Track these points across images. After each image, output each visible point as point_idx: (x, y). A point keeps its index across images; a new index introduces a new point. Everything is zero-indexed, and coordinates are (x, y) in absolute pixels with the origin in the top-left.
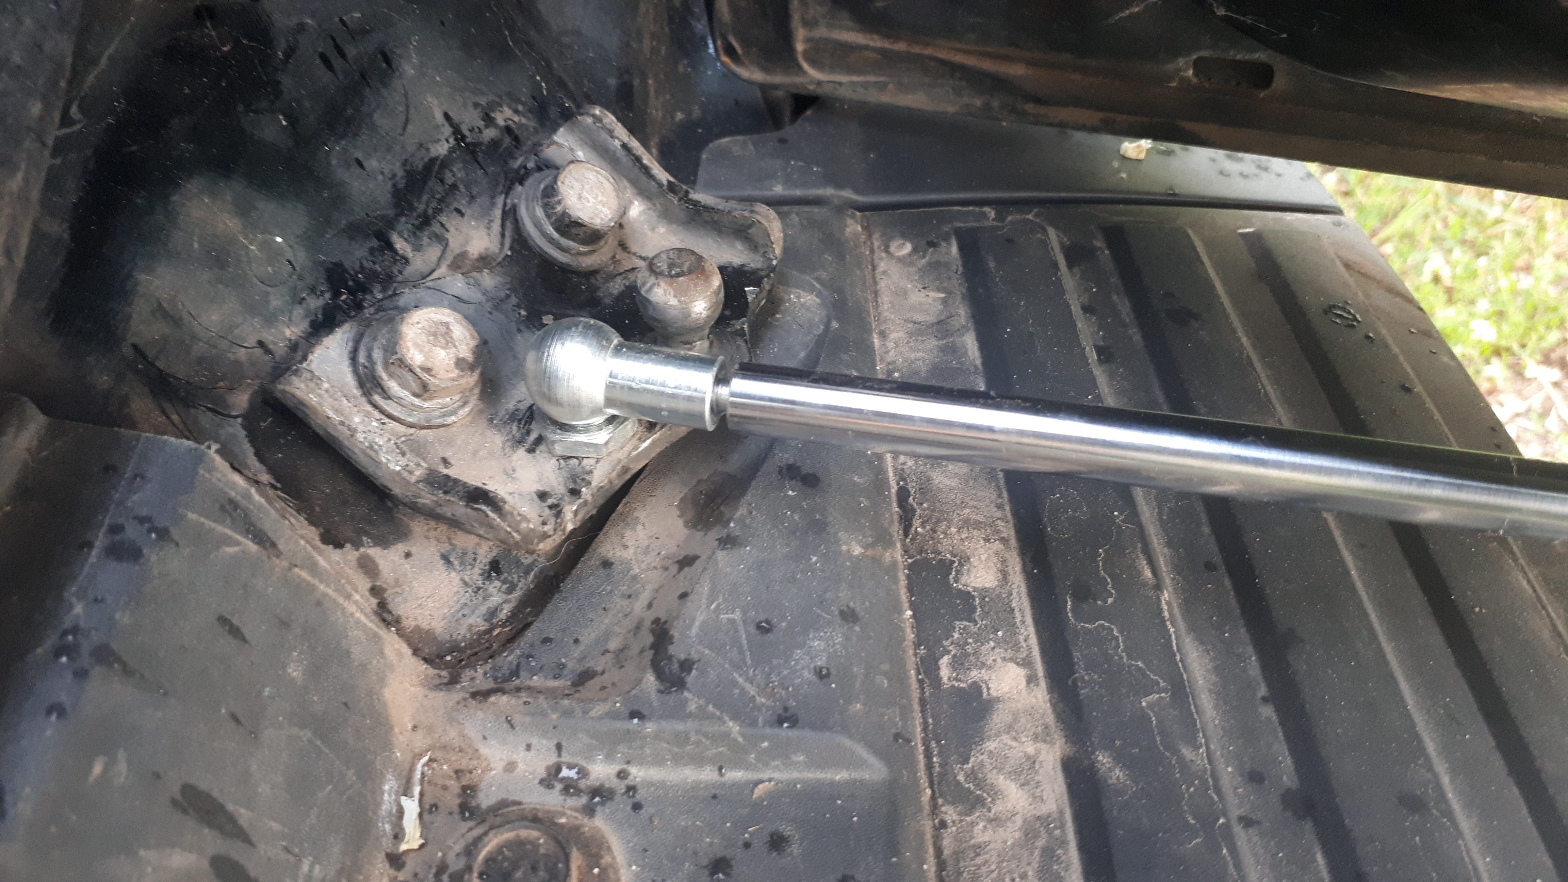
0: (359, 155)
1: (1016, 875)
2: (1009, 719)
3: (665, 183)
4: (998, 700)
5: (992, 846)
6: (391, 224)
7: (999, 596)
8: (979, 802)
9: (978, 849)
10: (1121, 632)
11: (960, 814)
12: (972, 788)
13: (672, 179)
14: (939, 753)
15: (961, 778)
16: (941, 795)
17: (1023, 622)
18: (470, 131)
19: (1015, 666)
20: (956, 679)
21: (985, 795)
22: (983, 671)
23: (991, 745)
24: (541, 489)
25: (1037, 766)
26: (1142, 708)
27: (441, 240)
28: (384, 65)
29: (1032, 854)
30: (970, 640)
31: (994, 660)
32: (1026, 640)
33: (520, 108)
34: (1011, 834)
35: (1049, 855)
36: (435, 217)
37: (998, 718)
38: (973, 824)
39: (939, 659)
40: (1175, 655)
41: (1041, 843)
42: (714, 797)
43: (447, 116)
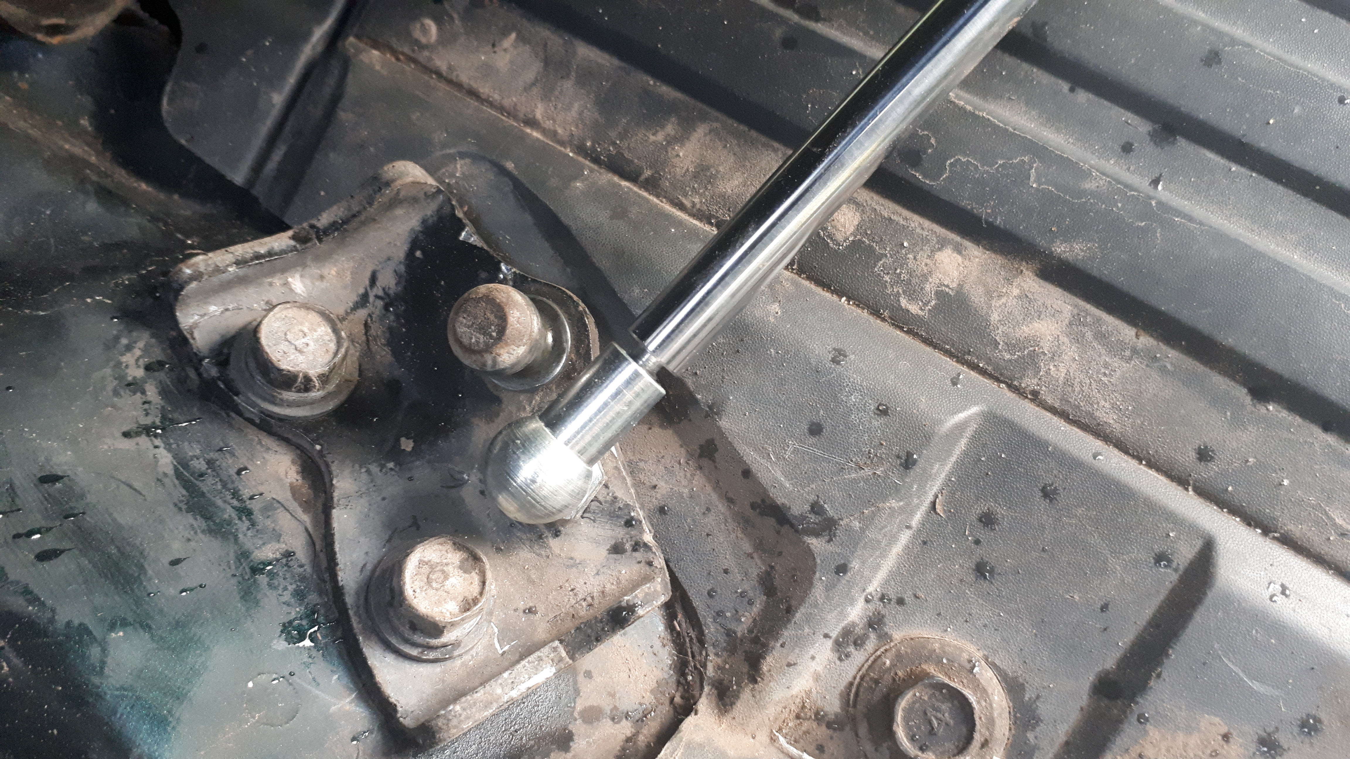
0: (166, 560)
1: (1103, 370)
2: (981, 290)
3: (292, 243)
4: (960, 286)
5: (1072, 371)
6: (244, 555)
7: (871, 221)
8: (1033, 356)
9: (1068, 382)
10: (965, 155)
11: (1035, 376)
12: (1019, 354)
13: (290, 233)
14: (977, 358)
15: (1007, 357)
16: (1011, 380)
17: (906, 219)
18: (147, 414)
19: (939, 253)
20: (925, 304)
21: (1031, 349)
22: (930, 280)
23: (995, 317)
24: (608, 547)
25: (1030, 295)
26: (1037, 189)
27: (271, 507)
28: (58, 485)
29: (1093, 347)
30: (898, 271)
31: (926, 265)
32: (923, 229)
33: (124, 341)
34: (1071, 352)
35: (1101, 337)
36: (241, 500)
37: (977, 296)
38: (1048, 372)
39: (900, 305)
40: (1007, 130)
41: (1089, 335)
42: (925, 543)
43: (126, 435)
